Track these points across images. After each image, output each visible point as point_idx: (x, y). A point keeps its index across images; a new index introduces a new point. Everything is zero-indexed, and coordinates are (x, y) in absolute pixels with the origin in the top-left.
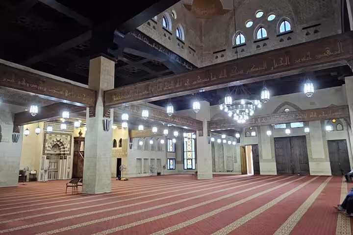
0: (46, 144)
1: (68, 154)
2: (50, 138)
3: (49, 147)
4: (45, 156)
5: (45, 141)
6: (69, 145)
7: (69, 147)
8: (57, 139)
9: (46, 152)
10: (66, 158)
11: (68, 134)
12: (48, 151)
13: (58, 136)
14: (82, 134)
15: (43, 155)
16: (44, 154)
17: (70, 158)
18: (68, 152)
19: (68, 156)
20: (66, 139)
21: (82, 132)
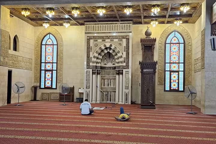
0: (91, 53)
1: (124, 67)
2: (96, 45)
3: (94, 57)
4: (91, 70)
5: (89, 49)
6: (125, 53)
7: (124, 55)
8: (105, 46)
9: (91, 64)
10: (122, 73)
11: (123, 37)
12: (93, 62)
13: (107, 40)
14: (150, 34)
15: (87, 68)
16: (88, 66)
17: (127, 72)
18: (124, 64)
19: (124, 70)
20: (120, 44)
21: (149, 31)
